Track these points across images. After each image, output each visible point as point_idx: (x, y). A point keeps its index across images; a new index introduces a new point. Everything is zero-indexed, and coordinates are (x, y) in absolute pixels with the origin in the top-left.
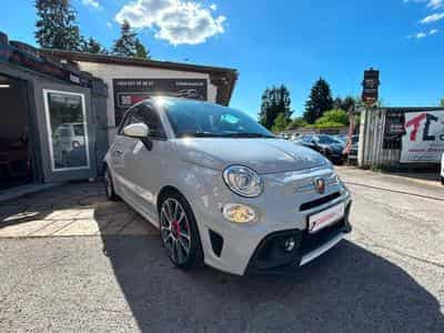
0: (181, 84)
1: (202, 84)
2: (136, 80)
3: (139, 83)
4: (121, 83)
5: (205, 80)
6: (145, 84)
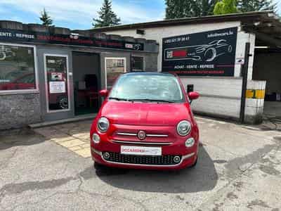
0: (211, 35)
1: (231, 33)
2: (177, 37)
3: (179, 39)
4: (168, 41)
5: (236, 28)
6: (184, 39)
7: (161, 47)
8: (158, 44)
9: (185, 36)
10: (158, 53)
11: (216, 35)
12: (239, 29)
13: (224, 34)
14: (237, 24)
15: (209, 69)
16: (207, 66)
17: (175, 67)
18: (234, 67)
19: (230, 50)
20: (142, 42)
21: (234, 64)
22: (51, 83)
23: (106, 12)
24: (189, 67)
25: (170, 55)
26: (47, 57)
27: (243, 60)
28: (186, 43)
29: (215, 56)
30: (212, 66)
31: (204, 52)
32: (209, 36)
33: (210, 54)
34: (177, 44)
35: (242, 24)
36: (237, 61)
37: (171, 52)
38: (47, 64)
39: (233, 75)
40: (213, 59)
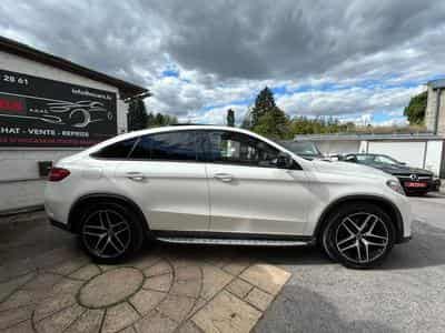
0: (79, 91)
5: (115, 94)
11: (87, 93)
12: (118, 96)
13: (99, 96)
14: (115, 90)
19: (109, 118)
24: (37, 132)
29: (89, 121)
30: (87, 135)
31: (70, 112)
32: (74, 91)
35: (120, 92)
36: (120, 131)
40: (85, 125)
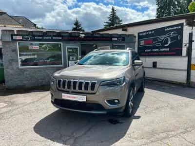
0: (168, 29)
1: (180, 27)
3: (147, 33)
4: (141, 34)
5: (183, 24)
6: (150, 33)
7: (137, 38)
8: (135, 37)
9: (151, 31)
10: (135, 42)
11: (170, 29)
13: (175, 28)
14: (183, 21)
15: (166, 51)
16: (165, 49)
17: (146, 51)
18: (182, 50)
19: (179, 38)
20: (123, 36)
21: (182, 47)
22: (70, 62)
23: (113, 16)
24: (154, 50)
25: (142, 43)
26: (68, 48)
27: (188, 45)
28: (152, 35)
29: (169, 42)
30: (168, 49)
31: (163, 40)
32: (166, 30)
33: (166, 41)
34: (147, 36)
35: (186, 21)
36: (183, 45)
37: (143, 41)
38: (68, 51)
39: (181, 55)
40: (168, 44)
